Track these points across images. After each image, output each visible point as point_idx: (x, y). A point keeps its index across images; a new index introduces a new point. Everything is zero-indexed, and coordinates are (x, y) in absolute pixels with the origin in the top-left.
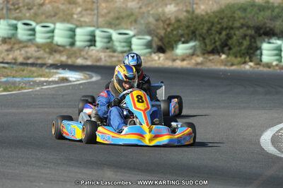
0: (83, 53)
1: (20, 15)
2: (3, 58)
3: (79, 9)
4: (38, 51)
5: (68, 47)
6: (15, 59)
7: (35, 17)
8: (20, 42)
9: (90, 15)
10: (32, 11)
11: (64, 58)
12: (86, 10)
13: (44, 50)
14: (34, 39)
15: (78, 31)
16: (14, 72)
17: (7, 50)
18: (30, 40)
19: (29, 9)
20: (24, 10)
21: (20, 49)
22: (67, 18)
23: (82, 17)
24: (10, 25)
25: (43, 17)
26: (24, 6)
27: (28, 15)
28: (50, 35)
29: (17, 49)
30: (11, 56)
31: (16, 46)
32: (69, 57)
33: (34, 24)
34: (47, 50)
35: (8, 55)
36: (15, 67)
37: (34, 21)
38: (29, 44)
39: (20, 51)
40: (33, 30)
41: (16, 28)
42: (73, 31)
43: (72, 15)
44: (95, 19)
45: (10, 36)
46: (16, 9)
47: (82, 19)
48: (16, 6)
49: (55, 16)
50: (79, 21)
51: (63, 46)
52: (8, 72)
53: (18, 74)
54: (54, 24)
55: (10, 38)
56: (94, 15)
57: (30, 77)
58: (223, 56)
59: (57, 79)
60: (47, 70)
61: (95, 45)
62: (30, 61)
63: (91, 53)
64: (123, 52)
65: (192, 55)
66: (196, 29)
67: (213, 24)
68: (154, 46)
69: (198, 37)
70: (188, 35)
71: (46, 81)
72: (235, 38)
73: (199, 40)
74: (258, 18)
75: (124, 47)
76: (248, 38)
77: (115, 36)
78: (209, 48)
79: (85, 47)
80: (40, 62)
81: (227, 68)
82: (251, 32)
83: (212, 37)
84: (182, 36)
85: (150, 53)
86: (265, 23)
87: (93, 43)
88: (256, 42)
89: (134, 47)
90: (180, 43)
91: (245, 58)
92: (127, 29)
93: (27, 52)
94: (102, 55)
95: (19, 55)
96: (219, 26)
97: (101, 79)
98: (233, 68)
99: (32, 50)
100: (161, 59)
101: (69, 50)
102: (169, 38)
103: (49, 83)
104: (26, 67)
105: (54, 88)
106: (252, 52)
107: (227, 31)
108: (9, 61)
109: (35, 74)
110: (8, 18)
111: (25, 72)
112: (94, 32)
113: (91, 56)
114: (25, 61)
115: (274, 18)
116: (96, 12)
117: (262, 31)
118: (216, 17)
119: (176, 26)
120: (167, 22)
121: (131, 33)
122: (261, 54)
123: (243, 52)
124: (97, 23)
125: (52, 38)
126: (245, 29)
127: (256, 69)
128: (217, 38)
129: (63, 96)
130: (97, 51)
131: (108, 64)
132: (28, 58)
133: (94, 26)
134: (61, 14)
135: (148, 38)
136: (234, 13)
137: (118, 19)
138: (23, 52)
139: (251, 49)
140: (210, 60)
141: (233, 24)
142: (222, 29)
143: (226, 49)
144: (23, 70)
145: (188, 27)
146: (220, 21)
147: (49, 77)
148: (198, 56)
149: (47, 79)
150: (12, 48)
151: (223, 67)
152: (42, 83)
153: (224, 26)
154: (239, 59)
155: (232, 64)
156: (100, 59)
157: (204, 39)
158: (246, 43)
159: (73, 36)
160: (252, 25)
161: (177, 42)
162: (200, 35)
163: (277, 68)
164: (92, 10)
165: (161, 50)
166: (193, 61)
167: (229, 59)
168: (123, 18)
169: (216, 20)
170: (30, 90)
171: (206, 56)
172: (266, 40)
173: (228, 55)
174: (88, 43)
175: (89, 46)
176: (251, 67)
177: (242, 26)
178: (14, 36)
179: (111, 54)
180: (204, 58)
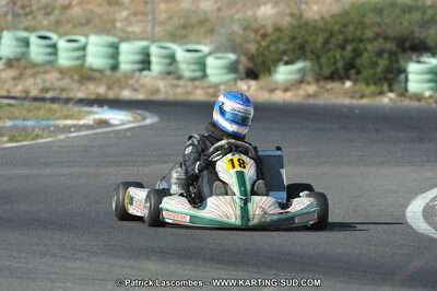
0: (131, 82)
1: (33, 23)
2: (8, 91)
3: (125, 13)
4: (62, 79)
5: (108, 73)
6: (27, 92)
7: (56, 26)
8: (34, 65)
9: (142, 21)
10: (52, 17)
11: (102, 90)
12: (136, 14)
13: (71, 77)
14: (56, 60)
15: (124, 47)
16: (25, 112)
17: (14, 78)
18: (50, 62)
19: (47, 14)
20: (40, 15)
21: (35, 75)
22: (105, 27)
23: (130, 24)
24: (18, 40)
25: (70, 26)
26: (39, 9)
27: (45, 23)
28: (80, 53)
29: (30, 77)
30: (20, 88)
31: (29, 72)
32: (109, 88)
33: (54, 37)
34: (76, 77)
35: (16, 85)
36: (26, 104)
37: (55, 32)
38: (49, 67)
39: (35, 78)
40: (54, 46)
41: (27, 43)
42: (115, 47)
43: (113, 22)
44: (149, 28)
45: (18, 56)
46: (27, 15)
47: (130, 29)
48: (28, 10)
49: (87, 24)
50: (125, 31)
51: (101, 71)
52: (16, 111)
53: (31, 114)
54: (87, 36)
55: (18, 60)
56: (148, 21)
57: (49, 119)
58: (348, 84)
59: (91, 122)
60: (76, 109)
61: (149, 69)
62: (49, 95)
63: (143, 81)
64: (193, 79)
65: (301, 82)
66: (306, 42)
67: (331, 34)
68: (242, 69)
69: (309, 55)
70: (293, 51)
71: (75, 126)
72: (365, 55)
73: (311, 59)
74: (401, 23)
75: (194, 71)
76: (385, 55)
77: (181, 54)
78: (327, 71)
79: (134, 71)
80: (64, 95)
81: (354, 102)
82: (390, 46)
83: (331, 54)
84: (284, 53)
85: (235, 80)
86: (412, 32)
87: (146, 66)
88: (397, 61)
89: (209, 71)
90: (282, 63)
91: (382, 86)
92: (199, 43)
93: (44, 81)
94: (161, 84)
95: (33, 86)
96: (341, 37)
97: (160, 122)
98: (364, 101)
99: (53, 77)
100: (252, 89)
101: (109, 77)
102: (263, 55)
103: (79, 128)
104: (42, 104)
105: (86, 136)
106: (393, 76)
107: (354, 45)
108: (18, 95)
109: (58, 115)
110: (16, 28)
111: (42, 112)
112: (147, 48)
113: (143, 86)
114: (41, 95)
115: (426, 24)
116: (150, 17)
117: (407, 45)
118: (336, 22)
119: (274, 37)
120: (262, 32)
121: (205, 49)
122: (407, 80)
123: (378, 76)
124: (153, 34)
125: (83, 58)
126: (381, 40)
127: (399, 103)
128: (338, 56)
129: (100, 147)
130: (154, 78)
131: (171, 98)
132: (47, 90)
133: (147, 39)
134: (97, 22)
135: (232, 57)
136: (364, 16)
137: (184, 27)
138: (39, 80)
139: (391, 72)
140: (328, 90)
141: (363, 34)
142: (346, 41)
143: (353, 72)
144: (38, 109)
145: (293, 39)
146: (343, 29)
147: (79, 119)
148: (309, 83)
149: (75, 122)
150: (21, 74)
151: (347, 101)
152: (67, 129)
153: (350, 37)
154: (372, 88)
155: (362, 97)
156: (157, 91)
157: (318, 57)
158: (383, 63)
159: (115, 55)
160: (392, 35)
161: (276, 62)
162: (312, 52)
163: (431, 101)
164: (145, 14)
165: (252, 74)
166: (302, 92)
167: (357, 88)
168: (192, 26)
169: (336, 27)
170: (50, 139)
171: (322, 83)
172: (414, 58)
173: (356, 81)
174: (139, 66)
175: (141, 70)
176: (391, 99)
177: (377, 36)
178: (25, 56)
179: (174, 82)
180: (319, 87)
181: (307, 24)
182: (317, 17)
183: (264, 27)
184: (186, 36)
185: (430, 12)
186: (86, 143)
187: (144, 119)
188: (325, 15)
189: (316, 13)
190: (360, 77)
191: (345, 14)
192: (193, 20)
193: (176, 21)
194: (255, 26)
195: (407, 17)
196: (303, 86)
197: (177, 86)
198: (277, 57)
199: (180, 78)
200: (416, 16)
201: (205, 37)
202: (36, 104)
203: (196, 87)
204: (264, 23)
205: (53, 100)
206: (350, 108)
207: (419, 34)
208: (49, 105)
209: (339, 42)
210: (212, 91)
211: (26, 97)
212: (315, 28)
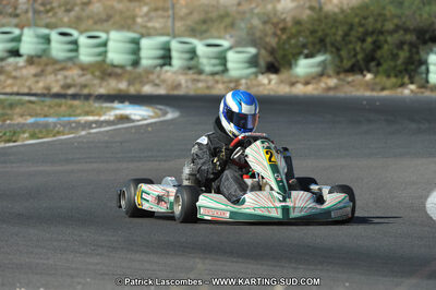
0: (152, 77)
1: (53, 20)
2: (30, 88)
3: (145, 9)
4: (83, 75)
5: (129, 68)
6: (48, 88)
7: (77, 23)
8: (55, 62)
9: (163, 17)
10: (73, 14)
11: (123, 86)
12: (156, 10)
13: (93, 73)
14: (77, 57)
15: (145, 43)
16: (46, 109)
17: (35, 75)
18: (70, 59)
19: (68, 11)
20: (60, 12)
21: (55, 72)
22: (126, 23)
23: (150, 20)
24: (38, 36)
25: (90, 22)
26: (59, 6)
27: (66, 19)
28: (101, 49)
29: (51, 74)
30: (41, 84)
31: (50, 69)
32: (130, 83)
33: (75, 33)
34: (97, 73)
35: (37, 82)
36: (48, 101)
37: (76, 28)
38: (70, 64)
39: (56, 75)
40: (75, 42)
41: (47, 40)
42: (136, 42)
43: (134, 18)
44: (170, 23)
45: (39, 54)
46: (47, 12)
47: (150, 25)
48: (48, 7)
49: (108, 20)
50: (145, 27)
51: (122, 67)
52: (38, 108)
53: (52, 111)
54: (107, 32)
55: (39, 57)
56: (169, 17)
57: (70, 115)
58: (369, 76)
59: (112, 118)
60: (97, 105)
61: (170, 64)
62: (71, 91)
63: (163, 77)
64: (213, 74)
65: (321, 75)
66: (326, 35)
67: (351, 27)
68: (262, 63)
69: (329, 48)
71: (96, 122)
72: (386, 47)
73: (332, 52)
74: (421, 16)
75: (214, 65)
76: (406, 47)
77: (201, 49)
78: (347, 64)
79: (155, 67)
80: (86, 92)
81: (375, 94)
82: (410, 37)
83: (351, 46)
84: (304, 46)
85: (256, 74)
86: (433, 23)
87: (167, 61)
88: (418, 53)
89: (230, 65)
90: (302, 57)
91: (403, 78)
92: (220, 38)
93: (66, 77)
94: (182, 79)
95: (54, 82)
96: (361, 30)
97: (181, 116)
99: (74, 73)
100: (273, 82)
101: (130, 73)
102: (284, 49)
103: (100, 124)
104: (63, 101)
105: (107, 131)
106: (413, 68)
107: (375, 37)
108: (39, 92)
109: (79, 111)
110: (37, 25)
111: (63, 108)
112: (168, 43)
113: (164, 81)
114: (63, 92)
116: (170, 13)
117: (427, 36)
118: (357, 15)
119: (294, 31)
120: (281, 26)
121: (226, 43)
122: (428, 72)
123: (399, 68)
124: (173, 30)
125: (105, 54)
126: (401, 32)
127: (419, 95)
128: (358, 48)
129: (121, 143)
130: (175, 73)
131: (192, 93)
132: (69, 86)
133: (168, 35)
134: (117, 18)
135: (253, 51)
136: (384, 8)
137: (204, 22)
138: (59, 77)
139: (412, 63)
140: (348, 83)
141: (383, 26)
142: (367, 34)
143: (373, 64)
144: (60, 106)
145: (313, 32)
146: (363, 22)
147: (100, 115)
148: (329, 76)
149: (96, 118)
150: (42, 71)
151: (368, 94)
152: (88, 125)
153: (370, 29)
154: (393, 80)
155: (383, 89)
156: (178, 86)
157: (338, 50)
158: (403, 55)
159: (136, 51)
160: (412, 27)
161: (296, 56)
162: (333, 45)
164: (165, 10)
165: (272, 68)
166: (323, 85)
167: (378, 80)
168: (213, 21)
169: (357, 20)
170: (71, 136)
171: (342, 76)
172: (434, 49)
173: (376, 74)
174: (160, 62)
175: (162, 66)
176: (412, 91)
177: (397, 28)
178: (46, 52)
179: (196, 77)
180: (339, 79)
181: (326, 17)
182: (336, 10)
183: (284, 20)
184: (206, 31)
186: (107, 138)
187: (165, 114)
188: (345, 7)
189: (337, 6)
190: (381, 69)
191: (365, 7)
192: (214, 15)
193: (196, 16)
194: (275, 20)
195: (427, 8)
196: (324, 79)
197: (198, 81)
198: (297, 50)
199: (201, 72)
201: (226, 32)
202: (57, 101)
203: (217, 82)
204: (284, 16)
205: (75, 96)
206: (371, 101)
208: (70, 102)
209: (359, 35)
210: (232, 85)
211: (47, 94)
212: (335, 21)
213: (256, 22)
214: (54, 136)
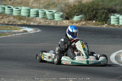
0: (33, 20)
1: (6, 3)
3: (32, 1)
4: (14, 19)
5: (27, 17)
6: (4, 22)
7: (13, 4)
8: (6, 15)
9: (37, 3)
10: (11, 2)
11: (25, 22)
12: (35, 1)
13: (17, 18)
14: (12, 14)
15: (31, 10)
16: (4, 28)
17: (1, 18)
18: (11, 14)
20: (8, 1)
22: (26, 5)
23: (33, 4)
24: (2, 8)
25: (16, 4)
27: (10, 3)
30: (2, 21)
31: (5, 17)
32: (27, 21)
33: (12, 7)
34: (18, 18)
35: (1, 20)
36: (4, 26)
37: (12, 6)
38: (10, 16)
39: (6, 19)
40: (12, 10)
41: (4, 9)
42: (29, 10)
43: (29, 3)
44: (39, 5)
45: (2, 12)
46: (5, 1)
47: (33, 5)
49: (21, 4)
50: (32, 6)
51: (25, 17)
52: (1, 28)
53: (5, 29)
54: (21, 7)
55: (2, 13)
56: (38, 3)
57: (10, 30)
58: (94, 22)
59: (22, 31)
60: (18, 27)
61: (38, 17)
62: (10, 23)
63: (36, 20)
64: (51, 19)
65: (81, 21)
66: (82, 10)
67: (89, 7)
68: (64, 17)
69: (83, 13)
70: (79, 12)
71: (18, 32)
72: (99, 13)
73: (84, 15)
74: (109, 5)
75: (51, 17)
76: (104, 14)
77: (47, 12)
78: (88, 18)
79: (34, 17)
80: (15, 23)
81: (96, 26)
82: (106, 11)
83: (89, 13)
84: (76, 12)
85: (62, 20)
86: (112, 7)
87: (38, 16)
88: (108, 15)
89: (55, 17)
90: (75, 15)
91: (103, 22)
92: (52, 9)
93: (9, 19)
94: (42, 21)
95: (6, 21)
96: (92, 8)
97: (41, 31)
98: (98, 26)
99: (11, 18)
100: (67, 22)
101: (27, 18)
102: (70, 13)
103: (19, 33)
104: (9, 26)
105: (21, 35)
106: (106, 19)
107: (96, 11)
108: (2, 23)
109: (13, 29)
110: (1, 4)
111: (8, 28)
112: (38, 11)
113: (37, 21)
114: (8, 23)
115: (116, 5)
116: (39, 2)
117: (111, 11)
118: (91, 4)
119: (73, 8)
120: (70, 7)
121: (54, 11)
122: (110, 21)
123: (102, 19)
124: (40, 7)
125: (20, 13)
126: (103, 9)
127: (108, 27)
128: (91, 14)
129: (25, 38)
130: (40, 19)
131: (44, 25)
132: (10, 22)
133: (38, 8)
134: (24, 3)
135: (62, 13)
136: (99, 3)
137: (48, 5)
138: (7, 19)
139: (106, 18)
140: (88, 23)
141: (98, 8)
142: (94, 10)
143: (95, 18)
144: (8, 27)
145: (79, 9)
146: (93, 6)
147: (18, 30)
148: (83, 21)
149: (18, 31)
150: (3, 17)
151: (94, 26)
152: (15, 33)
153: (95, 8)
154: (101, 23)
155: (98, 25)
156: (41, 23)
157: (86, 14)
158: (104, 16)
159: (29, 12)
160: (106, 8)
161: (74, 15)
162: (84, 12)
163: (117, 27)
164: (38, 1)
165: (67, 18)
166: (81, 24)
167: (96, 23)
168: (51, 5)
169: (91, 6)
170: (11, 36)
171: (86, 21)
172: (113, 14)
173: (96, 21)
174: (36, 16)
175: (36, 17)
176: (106, 26)
177: (102, 8)
178: (4, 12)
179: (45, 20)
180: (86, 22)
181: (83, 5)
182: (85, 3)
183: (71, 5)
184: (49, 7)
185: (117, 2)
186: (20, 37)
187: (37, 30)
188: (88, 2)
189: (85, 1)
190: (97, 20)
191: (93, 2)
192: (51, 3)
193: (46, 3)
194: (68, 5)
195: (111, 3)
196: (81, 22)
197: (46, 21)
198: (74, 14)
199: (47, 19)
200: (113, 3)
201: (54, 8)
202: (7, 26)
203: (51, 22)
204: (71, 4)
205: (12, 25)
206: (94, 28)
207: (114, 8)
208: (10, 26)
209: (92, 10)
210: (56, 23)
211: (4, 24)
212: (85, 6)
213: (63, 5)
214: (6, 36)
